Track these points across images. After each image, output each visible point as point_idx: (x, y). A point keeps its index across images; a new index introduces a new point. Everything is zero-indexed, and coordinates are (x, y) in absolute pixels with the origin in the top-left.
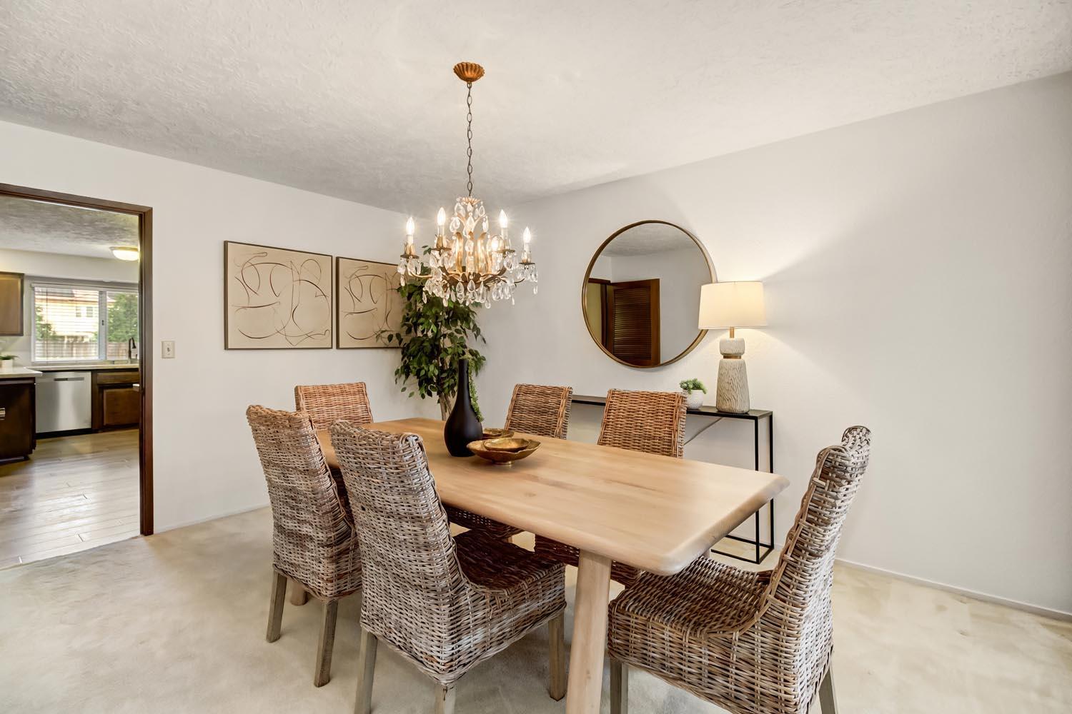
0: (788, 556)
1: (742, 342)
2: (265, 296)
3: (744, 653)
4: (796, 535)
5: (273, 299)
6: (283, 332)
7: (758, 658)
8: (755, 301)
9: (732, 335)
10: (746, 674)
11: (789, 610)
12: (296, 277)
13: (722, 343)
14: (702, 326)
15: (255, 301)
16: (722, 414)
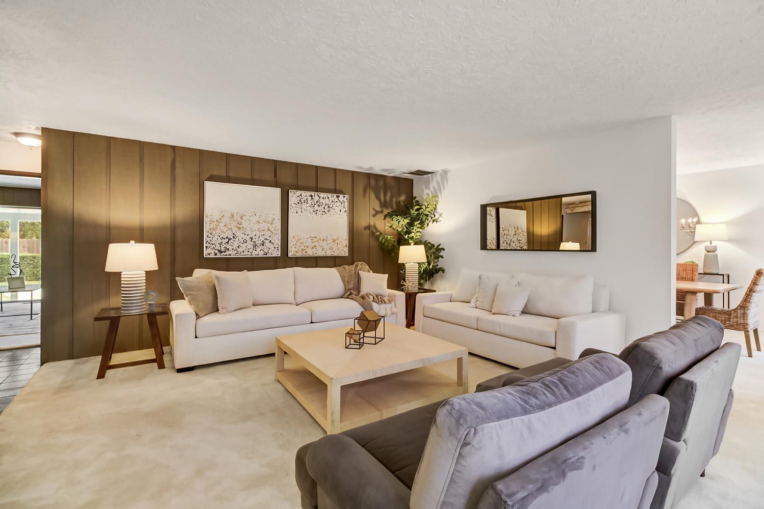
0: (748, 293)
1: (716, 247)
3: (735, 315)
4: (750, 288)
7: (739, 316)
8: (722, 231)
9: (711, 243)
10: (735, 320)
11: (748, 304)
13: (706, 247)
14: (695, 240)
16: (705, 274)
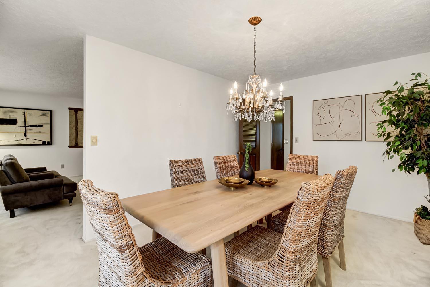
2: (328, 119)
5: (331, 120)
6: (335, 133)
12: (341, 109)
15: (323, 121)
